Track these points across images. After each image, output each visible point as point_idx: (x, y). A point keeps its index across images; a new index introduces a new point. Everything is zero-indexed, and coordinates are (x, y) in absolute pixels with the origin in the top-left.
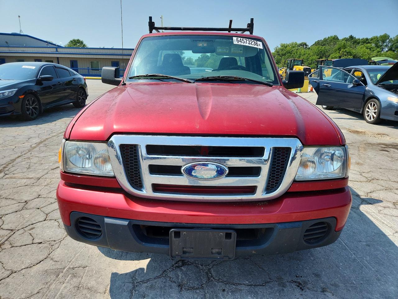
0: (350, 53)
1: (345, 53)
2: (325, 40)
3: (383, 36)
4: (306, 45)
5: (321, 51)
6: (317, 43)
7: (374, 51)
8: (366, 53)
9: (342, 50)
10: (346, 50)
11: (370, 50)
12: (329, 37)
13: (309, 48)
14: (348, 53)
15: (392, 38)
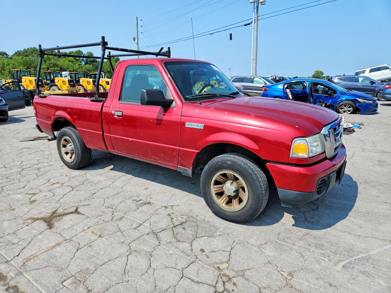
0: (56, 64)
1: (52, 65)
2: (25, 51)
3: (77, 51)
4: (7, 55)
5: (26, 61)
6: (18, 54)
7: (76, 64)
8: (70, 66)
9: (48, 62)
10: (51, 62)
11: (72, 63)
12: (28, 49)
13: (11, 58)
14: (54, 64)
15: (85, 53)
